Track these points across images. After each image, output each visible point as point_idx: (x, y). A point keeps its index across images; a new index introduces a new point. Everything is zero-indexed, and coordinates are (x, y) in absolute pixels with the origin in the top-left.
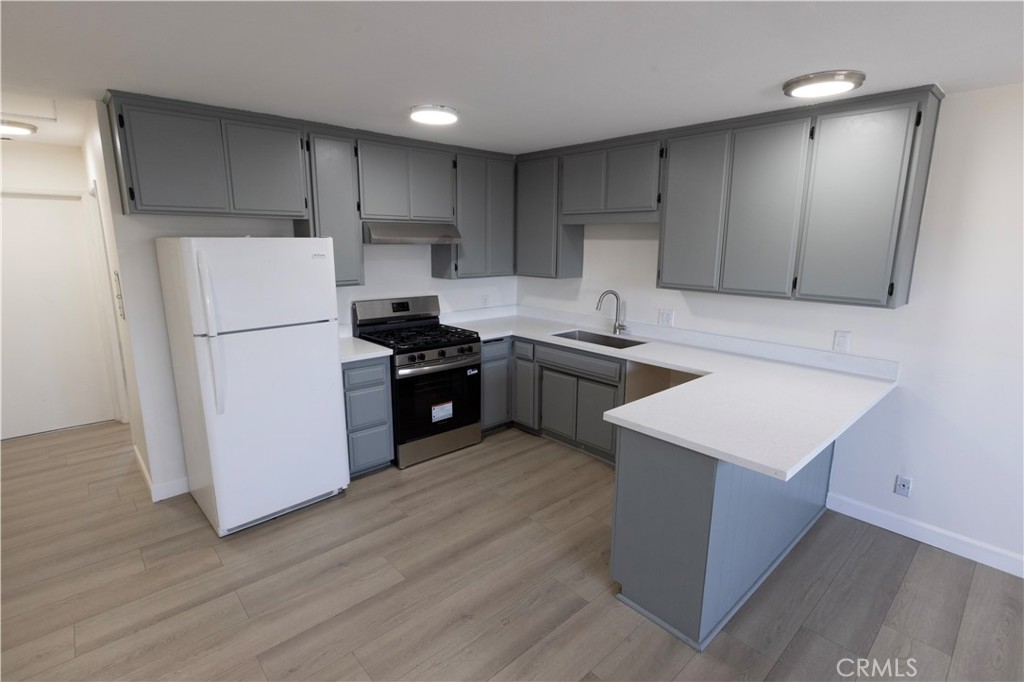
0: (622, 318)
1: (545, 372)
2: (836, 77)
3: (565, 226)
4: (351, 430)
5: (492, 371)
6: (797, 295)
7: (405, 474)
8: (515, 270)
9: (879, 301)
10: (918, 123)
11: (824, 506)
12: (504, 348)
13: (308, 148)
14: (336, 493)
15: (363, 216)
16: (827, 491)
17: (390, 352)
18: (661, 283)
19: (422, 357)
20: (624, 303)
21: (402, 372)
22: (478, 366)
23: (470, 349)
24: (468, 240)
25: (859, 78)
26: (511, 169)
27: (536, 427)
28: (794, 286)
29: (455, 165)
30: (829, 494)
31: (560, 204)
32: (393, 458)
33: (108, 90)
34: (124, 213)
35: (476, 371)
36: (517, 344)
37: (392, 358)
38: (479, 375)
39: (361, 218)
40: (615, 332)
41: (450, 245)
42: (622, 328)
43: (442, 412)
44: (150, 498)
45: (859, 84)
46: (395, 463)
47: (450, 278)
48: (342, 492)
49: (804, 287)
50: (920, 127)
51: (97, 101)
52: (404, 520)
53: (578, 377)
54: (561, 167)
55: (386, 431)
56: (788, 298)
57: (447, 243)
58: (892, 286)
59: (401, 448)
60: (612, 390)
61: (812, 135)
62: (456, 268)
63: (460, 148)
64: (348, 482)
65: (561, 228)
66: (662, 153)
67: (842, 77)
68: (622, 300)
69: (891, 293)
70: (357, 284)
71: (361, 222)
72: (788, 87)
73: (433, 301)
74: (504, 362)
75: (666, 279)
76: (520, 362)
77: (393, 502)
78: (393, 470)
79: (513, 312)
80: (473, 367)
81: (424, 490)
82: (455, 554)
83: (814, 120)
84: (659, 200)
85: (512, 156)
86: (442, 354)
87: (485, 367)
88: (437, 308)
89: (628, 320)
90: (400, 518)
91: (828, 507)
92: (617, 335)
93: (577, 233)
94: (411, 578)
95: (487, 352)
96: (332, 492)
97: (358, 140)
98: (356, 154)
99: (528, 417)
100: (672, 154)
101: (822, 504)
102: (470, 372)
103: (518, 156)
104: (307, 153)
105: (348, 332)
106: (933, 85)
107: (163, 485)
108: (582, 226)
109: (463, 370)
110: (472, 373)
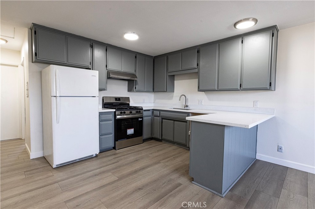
0: (187, 104)
1: (163, 120)
2: (250, 20)
3: (169, 76)
4: (101, 135)
5: (147, 120)
6: (242, 89)
7: (118, 151)
8: (154, 91)
9: (267, 88)
10: (273, 36)
11: (256, 158)
12: (150, 113)
13: (92, 47)
14: (94, 156)
15: (107, 69)
16: (256, 153)
17: (114, 110)
18: (199, 90)
19: (125, 113)
20: (187, 99)
21: (118, 117)
22: (142, 118)
23: (140, 112)
24: (139, 79)
25: (256, 21)
26: (152, 60)
27: (161, 139)
28: (241, 86)
29: (136, 57)
30: (257, 154)
31: (167, 69)
32: (114, 146)
33: (33, 23)
34: (32, 62)
35: (141, 119)
36: (154, 112)
37: (115, 112)
38: (142, 120)
39: (107, 70)
40: (185, 108)
41: (134, 80)
42: (187, 106)
43: (130, 131)
44: (30, 158)
45: (256, 23)
46: (114, 148)
47: (133, 91)
48: (97, 156)
49: (244, 86)
50: (274, 37)
51: (28, 28)
52: (118, 163)
53: (174, 120)
54: (167, 59)
55: (112, 137)
56: (239, 90)
57: (133, 79)
58: (270, 83)
59: (116, 142)
60: (185, 123)
61: (242, 42)
62: (135, 88)
63: (138, 53)
64: (99, 152)
65: (168, 76)
66: (198, 52)
67: (251, 20)
68: (187, 98)
69: (270, 85)
70: (105, 90)
71: (107, 71)
72: (235, 25)
73: (128, 99)
74: (150, 118)
75: (201, 88)
76: (155, 117)
77: (113, 158)
78: (114, 150)
79: (153, 105)
80: (140, 118)
81: (124, 155)
82: (136, 172)
83: (242, 38)
84: (198, 65)
85: (152, 57)
86: (131, 112)
87: (145, 118)
88: (129, 101)
89: (189, 104)
90: (116, 162)
91: (257, 158)
92: (186, 108)
93: (172, 78)
94: (120, 179)
95: (145, 114)
97: (107, 47)
98: (106, 51)
99: (157, 135)
100: (201, 52)
101: (254, 158)
102: (140, 119)
103: (154, 57)
104: (92, 49)
105: (101, 106)
106: (276, 25)
107: (35, 153)
108: (174, 76)
109: (137, 118)
110: (140, 120)
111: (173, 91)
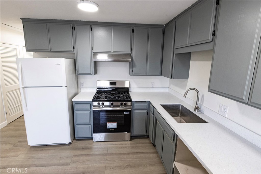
1: (157, 121)
3: (176, 54)
4: (77, 124)
8: (162, 74)
15: (93, 52)
19: (103, 104)
22: (130, 111)
23: (126, 104)
26: (161, 31)
29: (133, 31)
33: (20, 18)
35: (129, 113)
36: (150, 105)
43: (112, 125)
53: (164, 129)
54: (176, 26)
62: (132, 72)
63: (136, 24)
66: (218, 2)
71: (93, 54)
75: (211, 87)
76: (151, 113)
80: (127, 111)
84: (214, 34)
85: (163, 25)
86: (112, 104)
87: (135, 112)
89: (204, 105)
92: (196, 113)
96: (66, 143)
97: (92, 25)
98: (92, 30)
102: (125, 113)
104: (75, 31)
108: (190, 53)
109: (123, 111)
110: (127, 113)
111: (187, 78)
